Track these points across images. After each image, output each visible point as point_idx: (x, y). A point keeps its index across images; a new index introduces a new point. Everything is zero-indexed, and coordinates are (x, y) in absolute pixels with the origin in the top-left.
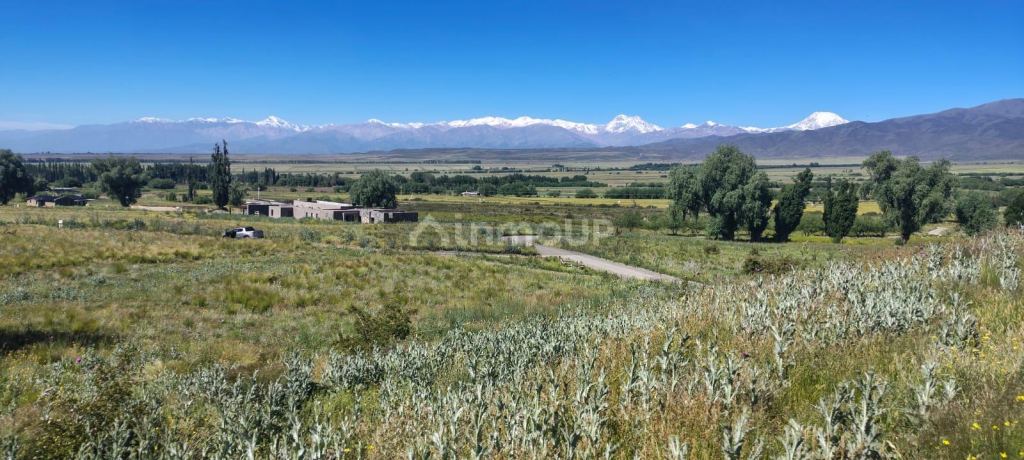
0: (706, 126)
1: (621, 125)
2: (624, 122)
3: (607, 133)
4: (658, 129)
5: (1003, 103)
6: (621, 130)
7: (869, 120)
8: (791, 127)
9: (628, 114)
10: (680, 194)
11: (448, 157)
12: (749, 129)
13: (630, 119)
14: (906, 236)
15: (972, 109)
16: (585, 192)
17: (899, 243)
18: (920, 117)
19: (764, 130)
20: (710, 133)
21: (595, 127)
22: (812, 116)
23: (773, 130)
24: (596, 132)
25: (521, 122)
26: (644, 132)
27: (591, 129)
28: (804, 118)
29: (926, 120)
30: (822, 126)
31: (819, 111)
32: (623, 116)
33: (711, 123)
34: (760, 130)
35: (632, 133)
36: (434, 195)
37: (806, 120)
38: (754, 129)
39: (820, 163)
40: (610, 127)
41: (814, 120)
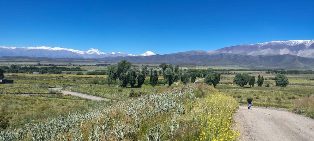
0: (118, 53)
1: (92, 52)
2: (93, 51)
3: (87, 54)
4: (104, 53)
5: (190, 51)
6: (92, 53)
7: (160, 54)
8: (141, 55)
9: (94, 49)
10: (110, 73)
11: (27, 60)
12: (130, 55)
13: (95, 50)
14: (170, 85)
15: (184, 53)
16: (80, 72)
17: (168, 87)
18: (172, 54)
19: (134, 55)
20: (119, 55)
21: (83, 52)
22: (146, 52)
23: (137, 55)
24: (83, 54)
25: (56, 49)
26: (99, 54)
27: (82, 52)
28: (144, 53)
29: (173, 55)
30: (149, 55)
31: (148, 51)
32: (93, 49)
33: (119, 53)
34: (133, 55)
35: (95, 54)
36: (21, 73)
37: (145, 53)
38: (132, 55)
39: (149, 65)
40: (88, 52)
41: (147, 53)
